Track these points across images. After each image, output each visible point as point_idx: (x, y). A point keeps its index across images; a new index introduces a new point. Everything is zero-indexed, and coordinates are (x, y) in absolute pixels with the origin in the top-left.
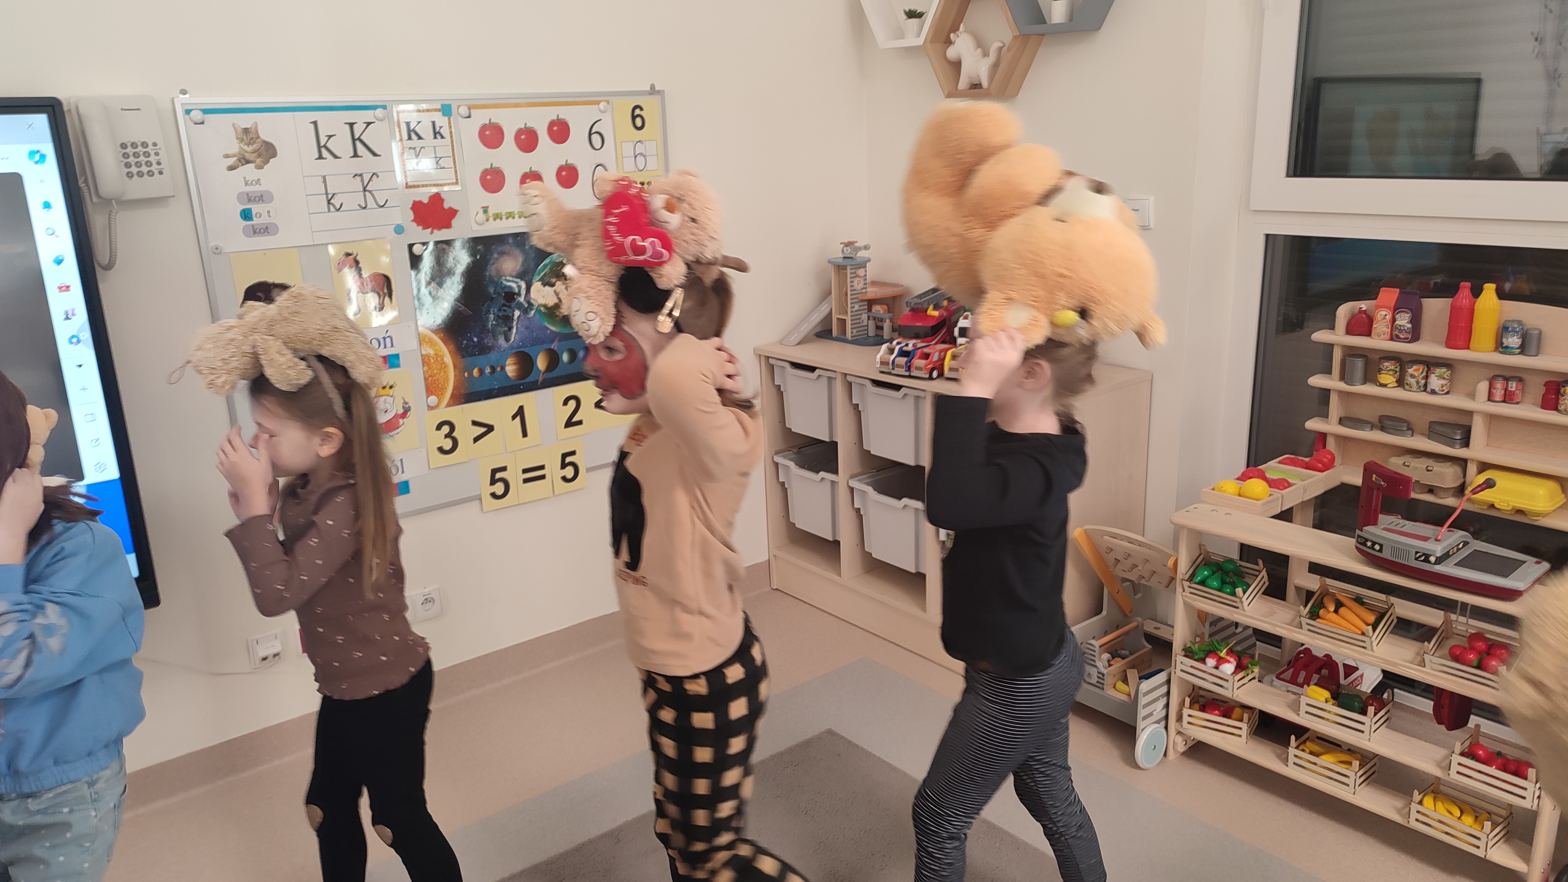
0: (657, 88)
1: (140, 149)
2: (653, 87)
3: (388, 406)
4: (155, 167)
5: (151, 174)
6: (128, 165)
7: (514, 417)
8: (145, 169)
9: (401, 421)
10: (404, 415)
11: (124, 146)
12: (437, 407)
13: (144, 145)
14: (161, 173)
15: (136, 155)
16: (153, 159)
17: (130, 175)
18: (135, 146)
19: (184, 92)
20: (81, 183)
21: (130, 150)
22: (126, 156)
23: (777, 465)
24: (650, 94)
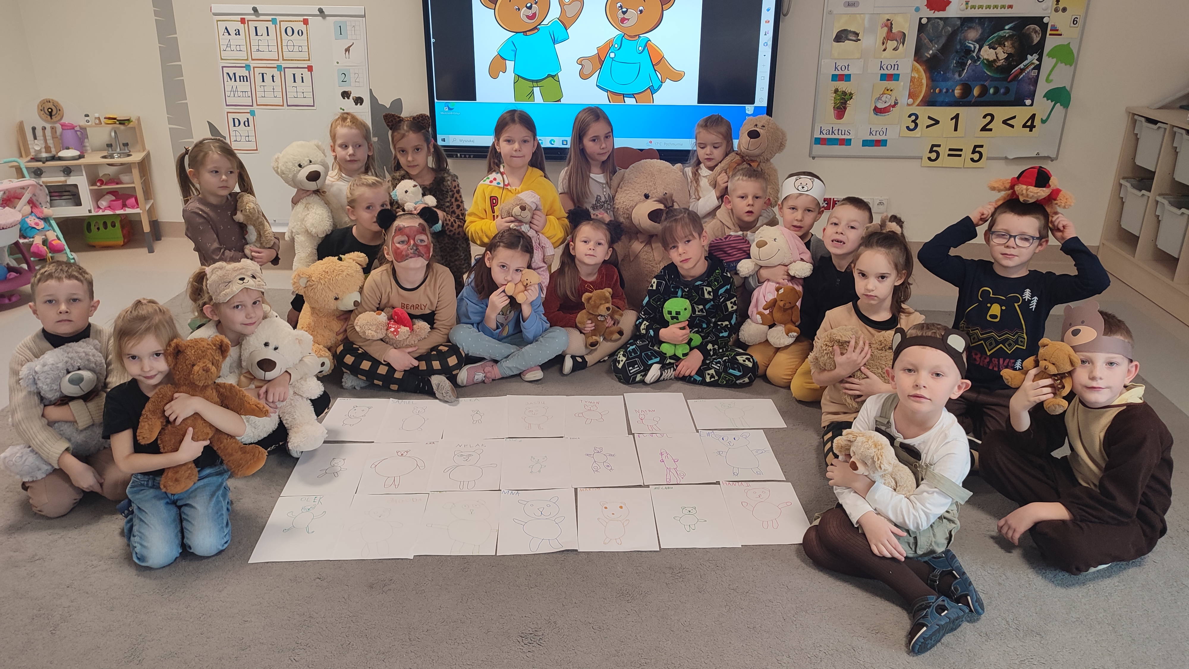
3: (887, 100)
7: (952, 119)
9: (892, 108)
10: (894, 106)
12: (912, 105)
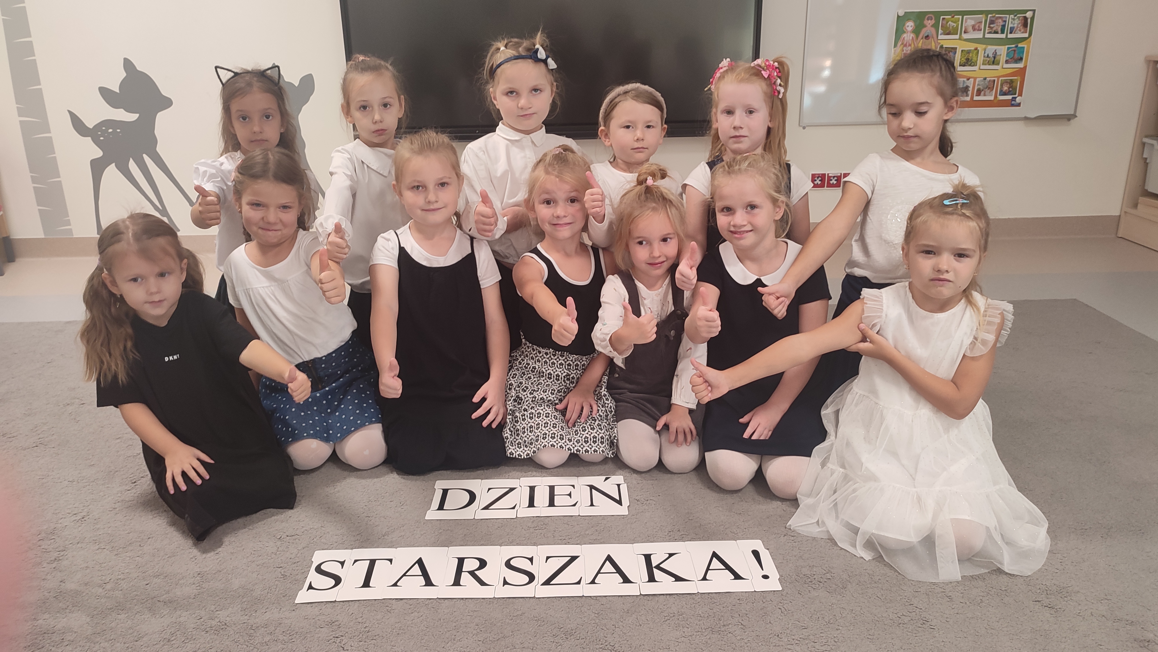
23: (1144, 144)
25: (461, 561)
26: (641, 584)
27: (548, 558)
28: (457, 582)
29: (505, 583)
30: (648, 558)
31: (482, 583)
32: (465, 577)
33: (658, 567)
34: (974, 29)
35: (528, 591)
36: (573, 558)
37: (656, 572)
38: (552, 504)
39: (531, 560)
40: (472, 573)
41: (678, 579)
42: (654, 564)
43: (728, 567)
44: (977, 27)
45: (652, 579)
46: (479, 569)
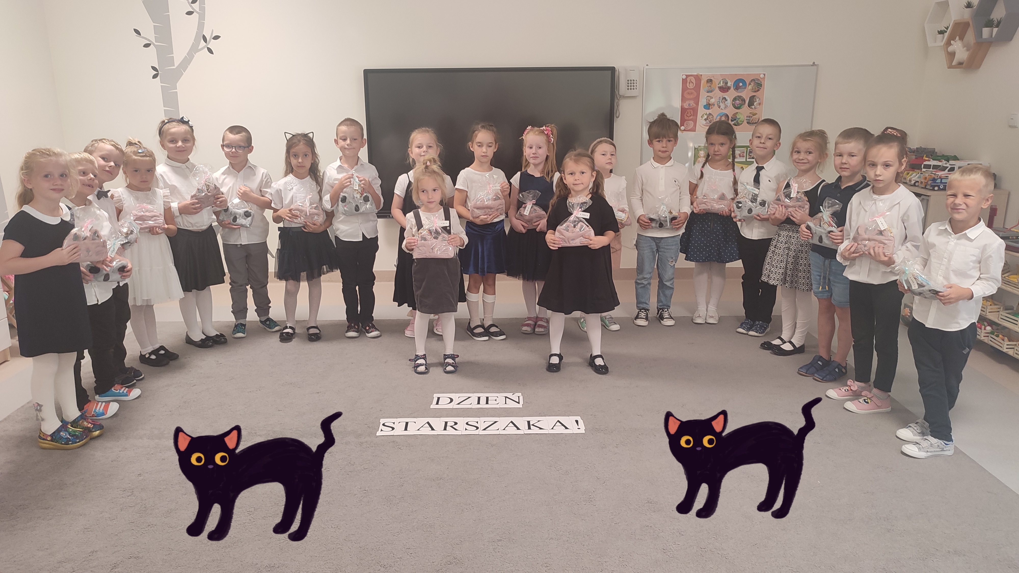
0: (815, 64)
1: (632, 82)
2: (814, 63)
4: (635, 87)
5: (634, 89)
6: (628, 86)
8: (632, 87)
11: (628, 81)
13: (634, 80)
14: (636, 89)
15: (631, 83)
16: (635, 85)
17: (628, 89)
18: (631, 81)
19: (647, 65)
20: (616, 91)
21: (629, 82)
22: (628, 83)
24: (812, 66)
25: (446, 423)
26: (525, 430)
27: (484, 422)
28: (445, 429)
29: (466, 429)
30: (529, 422)
31: (456, 430)
32: (448, 428)
33: (533, 425)
34: (740, 156)
35: (477, 432)
36: (496, 422)
37: (531, 426)
38: (487, 403)
39: (477, 422)
40: (452, 427)
41: (541, 429)
42: (531, 424)
43: (563, 425)
44: (742, 155)
45: (529, 428)
46: (455, 425)
